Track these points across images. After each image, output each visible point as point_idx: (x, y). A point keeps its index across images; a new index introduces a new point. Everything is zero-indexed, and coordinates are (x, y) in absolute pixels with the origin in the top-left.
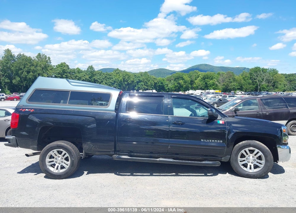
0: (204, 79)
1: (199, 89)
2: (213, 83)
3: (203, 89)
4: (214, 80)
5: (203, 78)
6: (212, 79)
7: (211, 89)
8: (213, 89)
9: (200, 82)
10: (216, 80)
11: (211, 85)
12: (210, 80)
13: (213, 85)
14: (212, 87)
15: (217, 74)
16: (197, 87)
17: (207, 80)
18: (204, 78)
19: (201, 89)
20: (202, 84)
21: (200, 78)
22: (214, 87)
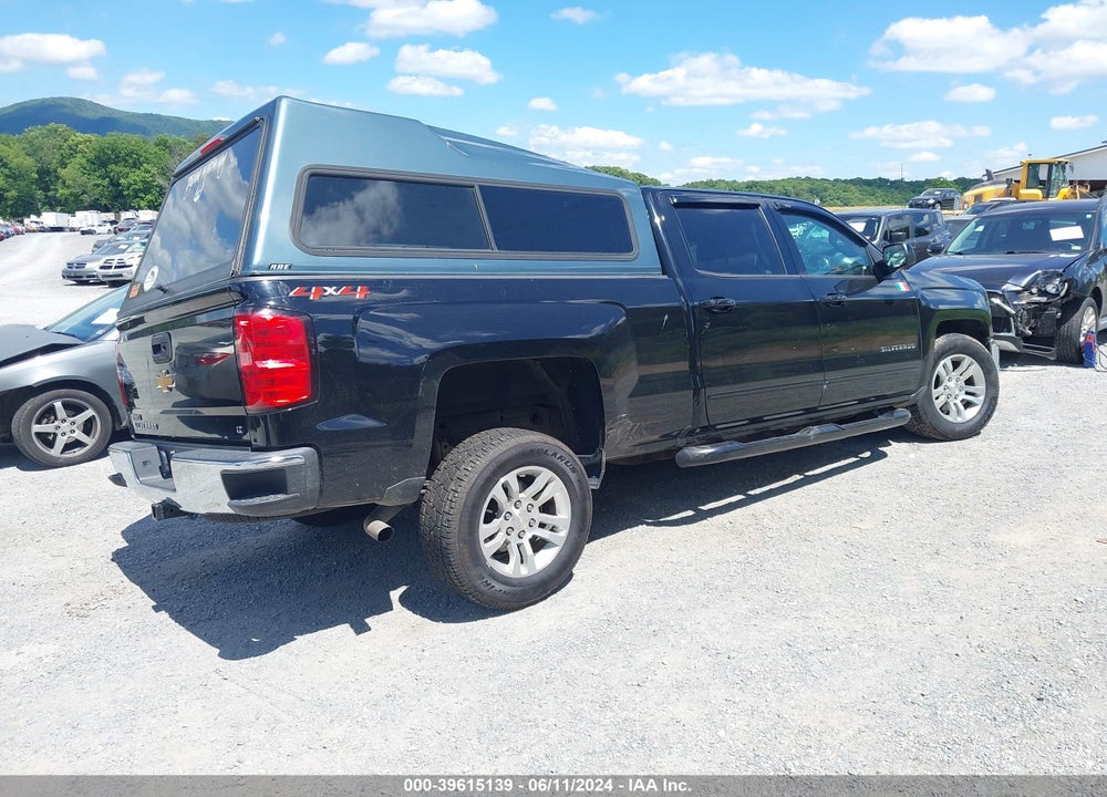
0: (104, 165)
1: (85, 209)
2: (144, 182)
3: (106, 209)
4: (147, 171)
5: (98, 158)
6: (136, 165)
7: (140, 208)
8: (150, 208)
9: (84, 179)
10: (154, 170)
11: (136, 191)
12: (127, 170)
13: (147, 191)
14: (142, 199)
15: (157, 145)
16: (76, 196)
17: (118, 169)
18: (101, 162)
19: (95, 206)
20: (95, 183)
21: (79, 159)
22: (149, 197)
